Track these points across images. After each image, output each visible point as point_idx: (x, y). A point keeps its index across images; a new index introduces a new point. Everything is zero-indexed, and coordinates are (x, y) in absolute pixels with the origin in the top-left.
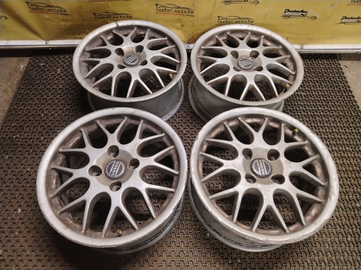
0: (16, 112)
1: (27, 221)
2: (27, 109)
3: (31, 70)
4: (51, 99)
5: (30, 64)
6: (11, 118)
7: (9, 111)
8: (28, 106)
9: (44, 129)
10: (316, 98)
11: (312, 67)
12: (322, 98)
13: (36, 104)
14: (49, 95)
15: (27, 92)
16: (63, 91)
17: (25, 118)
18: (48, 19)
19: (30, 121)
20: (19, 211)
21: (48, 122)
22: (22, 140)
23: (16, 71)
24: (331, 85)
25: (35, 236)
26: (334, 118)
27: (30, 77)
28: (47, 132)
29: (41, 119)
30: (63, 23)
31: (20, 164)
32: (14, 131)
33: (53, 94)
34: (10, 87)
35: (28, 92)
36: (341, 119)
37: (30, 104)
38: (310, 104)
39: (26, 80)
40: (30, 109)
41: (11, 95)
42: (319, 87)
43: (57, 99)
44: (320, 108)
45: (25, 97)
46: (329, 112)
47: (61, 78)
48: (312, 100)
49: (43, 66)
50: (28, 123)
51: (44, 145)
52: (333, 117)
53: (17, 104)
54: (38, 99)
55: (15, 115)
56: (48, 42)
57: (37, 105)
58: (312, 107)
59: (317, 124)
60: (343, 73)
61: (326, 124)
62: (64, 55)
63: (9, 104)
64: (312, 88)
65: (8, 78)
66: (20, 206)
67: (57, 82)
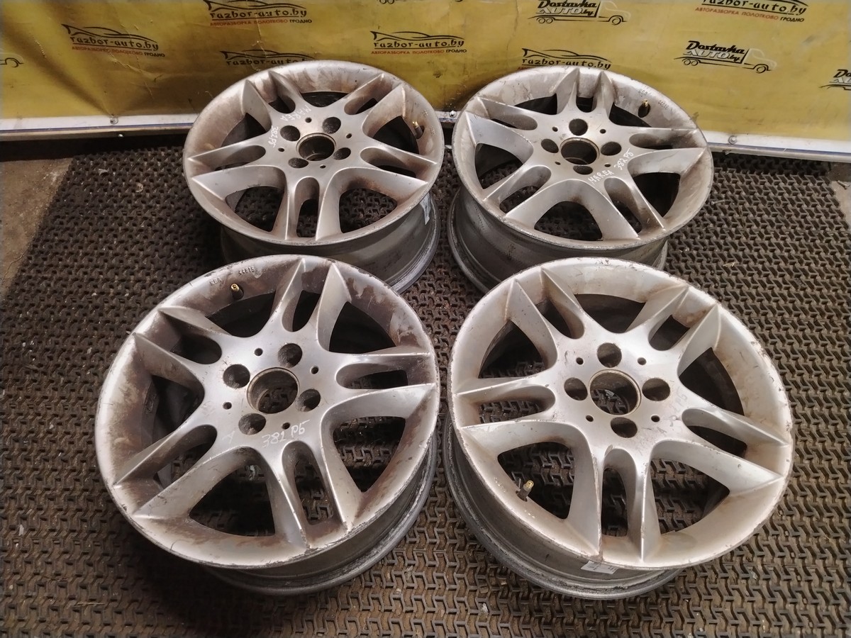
0: (33, 285)
1: (39, 557)
2: (60, 279)
3: (74, 184)
4: (116, 255)
5: (73, 169)
6: (20, 299)
7: (18, 281)
8: (61, 271)
9: (95, 329)
10: (767, 264)
11: (758, 188)
12: (782, 264)
13: (82, 266)
14: (113, 246)
15: (63, 238)
16: (146, 237)
17: (52, 301)
18: (116, 66)
19: (64, 306)
20: (22, 530)
21: (107, 312)
22: (42, 355)
23: (40, 187)
24: (807, 231)
25: (55, 596)
26: (814, 316)
27: (72, 200)
28: (103, 336)
29: (91, 302)
30: (151, 76)
31: (31, 412)
32: (25, 330)
33: (122, 242)
34: (23, 225)
35: (65, 236)
36: (830, 317)
37: (66, 266)
38: (753, 280)
39: (61, 207)
40: (67, 280)
41: (24, 242)
42: (776, 236)
43: (132, 255)
44: (777, 290)
45: (54, 250)
46: (801, 300)
47: (144, 205)
48: (757, 269)
49: (104, 174)
50: (59, 312)
51: (92, 367)
52: (811, 313)
53: (35, 265)
54: (86, 254)
55: (29, 292)
56: (116, 120)
57: (83, 269)
58: (756, 288)
59: (769, 329)
60: (837, 204)
61: (791, 331)
62: (156, 149)
63: (18, 264)
64: (759, 239)
65: (21, 203)
66: (24, 518)
67: (133, 214)
